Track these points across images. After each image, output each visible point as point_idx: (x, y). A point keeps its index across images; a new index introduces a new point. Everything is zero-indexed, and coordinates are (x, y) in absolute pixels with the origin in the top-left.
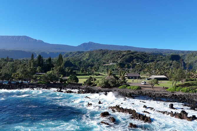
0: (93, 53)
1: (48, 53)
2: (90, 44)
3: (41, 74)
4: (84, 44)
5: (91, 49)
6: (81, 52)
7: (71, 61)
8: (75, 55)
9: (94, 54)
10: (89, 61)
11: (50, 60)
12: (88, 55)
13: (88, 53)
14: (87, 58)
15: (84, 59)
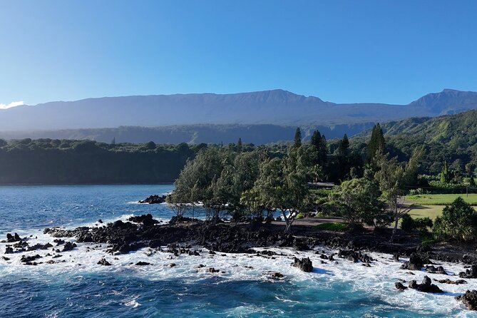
0: (464, 121)
1: (332, 128)
2: (447, 95)
3: (321, 187)
4: (429, 99)
5: (449, 109)
6: (423, 118)
7: (398, 146)
8: (403, 128)
9: (466, 123)
10: (452, 143)
11: (345, 143)
12: (444, 125)
13: (444, 122)
14: (443, 134)
15: (435, 139)
